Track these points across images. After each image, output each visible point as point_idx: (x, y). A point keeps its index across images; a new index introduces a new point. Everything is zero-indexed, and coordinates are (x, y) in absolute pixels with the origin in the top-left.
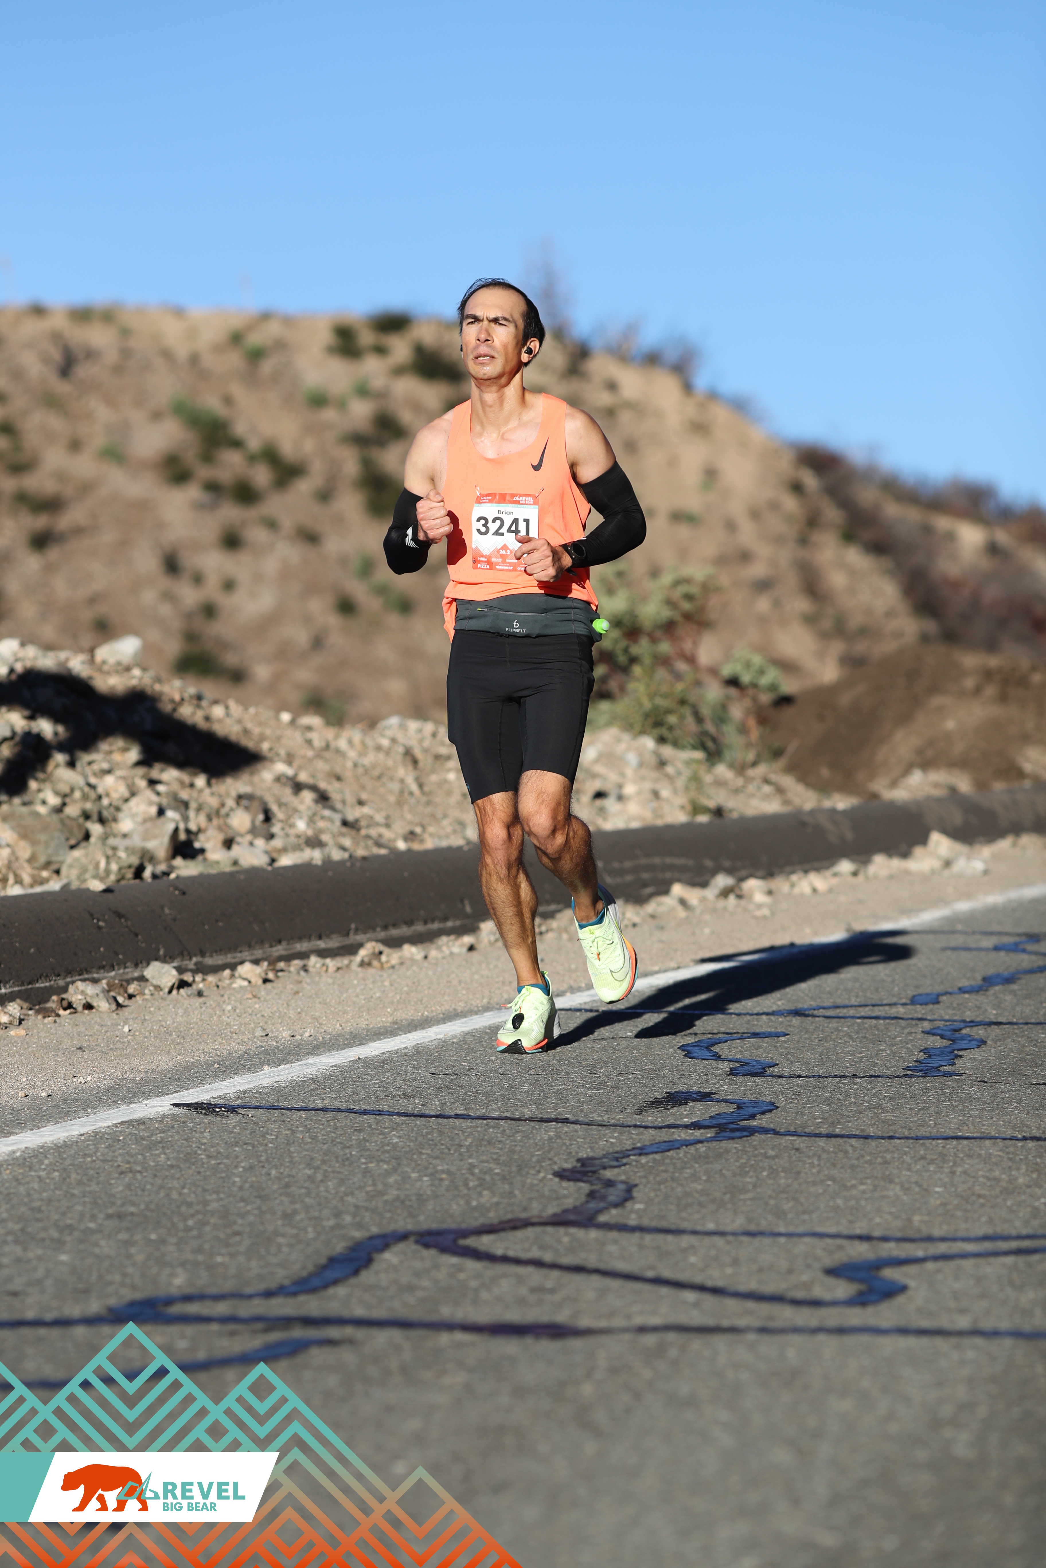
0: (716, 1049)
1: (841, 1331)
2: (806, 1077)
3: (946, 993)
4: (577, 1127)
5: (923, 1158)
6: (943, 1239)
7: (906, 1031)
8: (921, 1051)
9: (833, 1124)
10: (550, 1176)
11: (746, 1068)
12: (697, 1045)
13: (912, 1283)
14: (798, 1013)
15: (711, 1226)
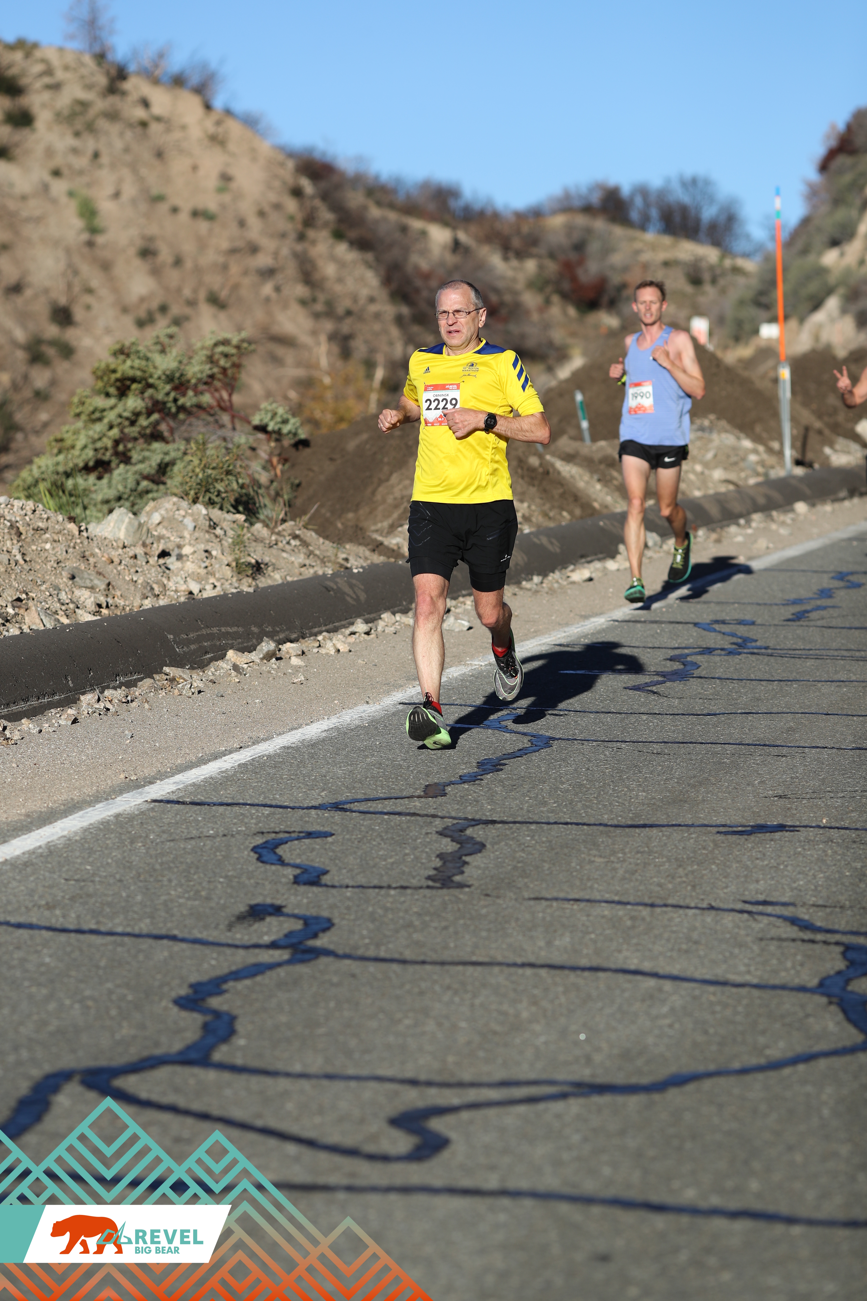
0: (280, 851)
1: (406, 1190)
2: (353, 887)
3: (451, 783)
4: (184, 945)
5: (449, 988)
6: (473, 1085)
7: (424, 831)
8: (438, 856)
9: (378, 946)
10: (171, 1005)
11: (305, 877)
12: (264, 845)
13: (453, 1135)
14: (337, 807)
15: (297, 1068)
